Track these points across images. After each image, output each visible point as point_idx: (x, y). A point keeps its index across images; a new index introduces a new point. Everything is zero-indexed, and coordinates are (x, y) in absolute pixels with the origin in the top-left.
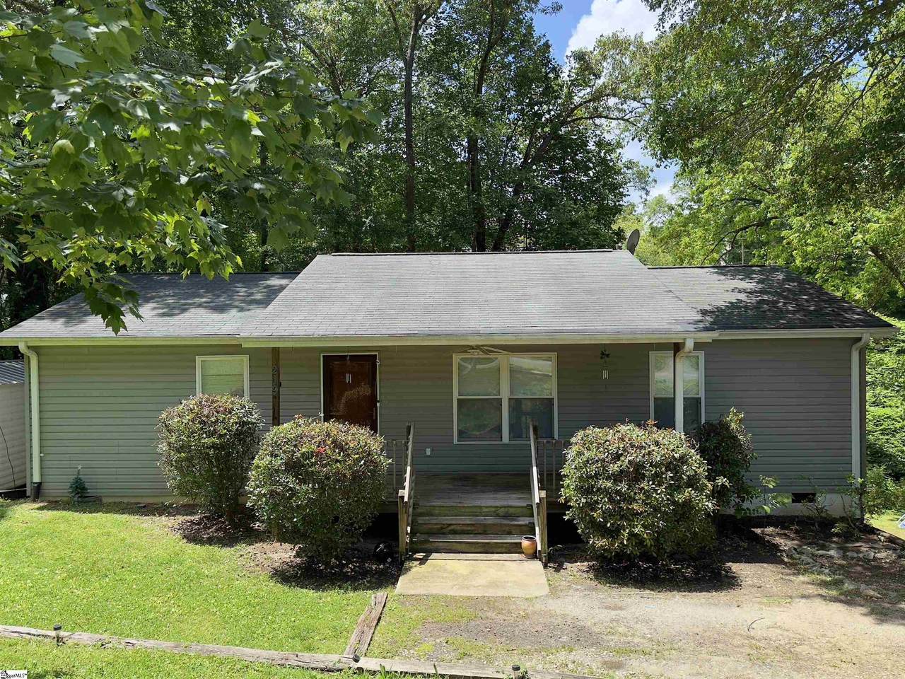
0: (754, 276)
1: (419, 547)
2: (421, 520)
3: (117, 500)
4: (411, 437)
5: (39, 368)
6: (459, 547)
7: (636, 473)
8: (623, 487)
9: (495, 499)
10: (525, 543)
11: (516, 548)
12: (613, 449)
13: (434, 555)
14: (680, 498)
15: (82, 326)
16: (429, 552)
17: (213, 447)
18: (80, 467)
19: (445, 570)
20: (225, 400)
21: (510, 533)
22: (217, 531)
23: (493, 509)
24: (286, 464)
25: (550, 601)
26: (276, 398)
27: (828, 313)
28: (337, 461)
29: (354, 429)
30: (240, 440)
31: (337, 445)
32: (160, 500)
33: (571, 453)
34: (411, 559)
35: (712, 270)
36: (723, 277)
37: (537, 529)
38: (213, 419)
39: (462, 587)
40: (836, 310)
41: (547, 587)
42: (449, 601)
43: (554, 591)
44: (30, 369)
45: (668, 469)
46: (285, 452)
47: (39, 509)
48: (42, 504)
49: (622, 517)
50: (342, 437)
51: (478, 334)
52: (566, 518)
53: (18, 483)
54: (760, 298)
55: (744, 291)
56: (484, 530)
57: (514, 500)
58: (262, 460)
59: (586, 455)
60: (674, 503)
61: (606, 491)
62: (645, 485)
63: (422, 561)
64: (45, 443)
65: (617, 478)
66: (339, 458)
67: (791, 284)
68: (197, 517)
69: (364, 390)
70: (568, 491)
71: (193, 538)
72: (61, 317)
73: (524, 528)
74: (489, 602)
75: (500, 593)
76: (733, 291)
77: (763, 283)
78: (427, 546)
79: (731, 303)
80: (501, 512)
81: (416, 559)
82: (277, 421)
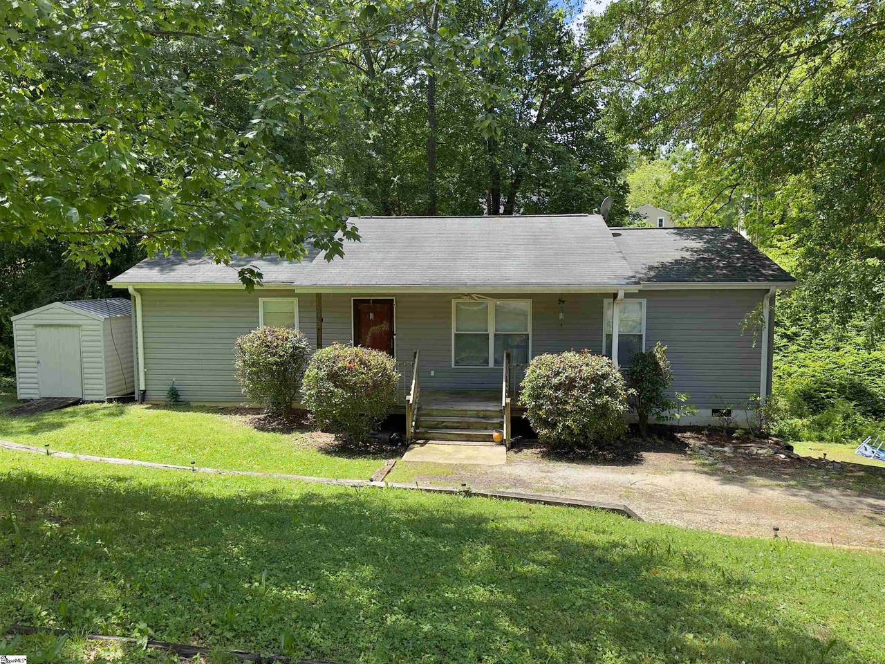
0: (705, 236)
1: (420, 436)
2: (422, 418)
3: (202, 404)
4: (416, 360)
5: (142, 306)
6: (448, 437)
7: (570, 385)
8: (560, 394)
9: (477, 406)
10: (495, 434)
11: (489, 438)
12: (555, 368)
13: (431, 442)
14: (598, 401)
15: (172, 274)
16: (427, 440)
17: (275, 364)
18: (174, 379)
19: (438, 450)
20: (282, 332)
21: (486, 429)
22: (278, 424)
23: (476, 412)
24: (328, 375)
25: (505, 467)
26: (319, 330)
27: (750, 270)
28: (363, 373)
29: (374, 352)
30: (294, 360)
31: (362, 362)
32: (234, 404)
33: (528, 372)
34: (414, 443)
35: (672, 231)
36: (678, 237)
37: (505, 425)
38: (275, 344)
39: (446, 459)
40: (757, 267)
41: (505, 461)
42: (436, 465)
43: (509, 462)
44: (135, 305)
45: (592, 381)
46: (327, 366)
47: (147, 408)
48: (147, 406)
49: (559, 415)
50: (366, 357)
51: (465, 285)
52: (524, 417)
53: (129, 391)
54: (701, 256)
55: (692, 250)
56: (468, 426)
57: (491, 407)
58: (311, 372)
59: (538, 372)
60: (595, 405)
61: (549, 397)
62: (575, 393)
63: (422, 445)
64: (148, 361)
65: (557, 388)
66: (364, 371)
67: (733, 244)
68: (262, 416)
69: (384, 327)
70: (524, 398)
71: (262, 429)
72: (156, 266)
73: (496, 425)
74: (463, 467)
75: (472, 462)
76: (682, 250)
77: (709, 243)
78: (426, 435)
79: (676, 261)
80: (481, 414)
81: (418, 444)
82: (320, 346)
